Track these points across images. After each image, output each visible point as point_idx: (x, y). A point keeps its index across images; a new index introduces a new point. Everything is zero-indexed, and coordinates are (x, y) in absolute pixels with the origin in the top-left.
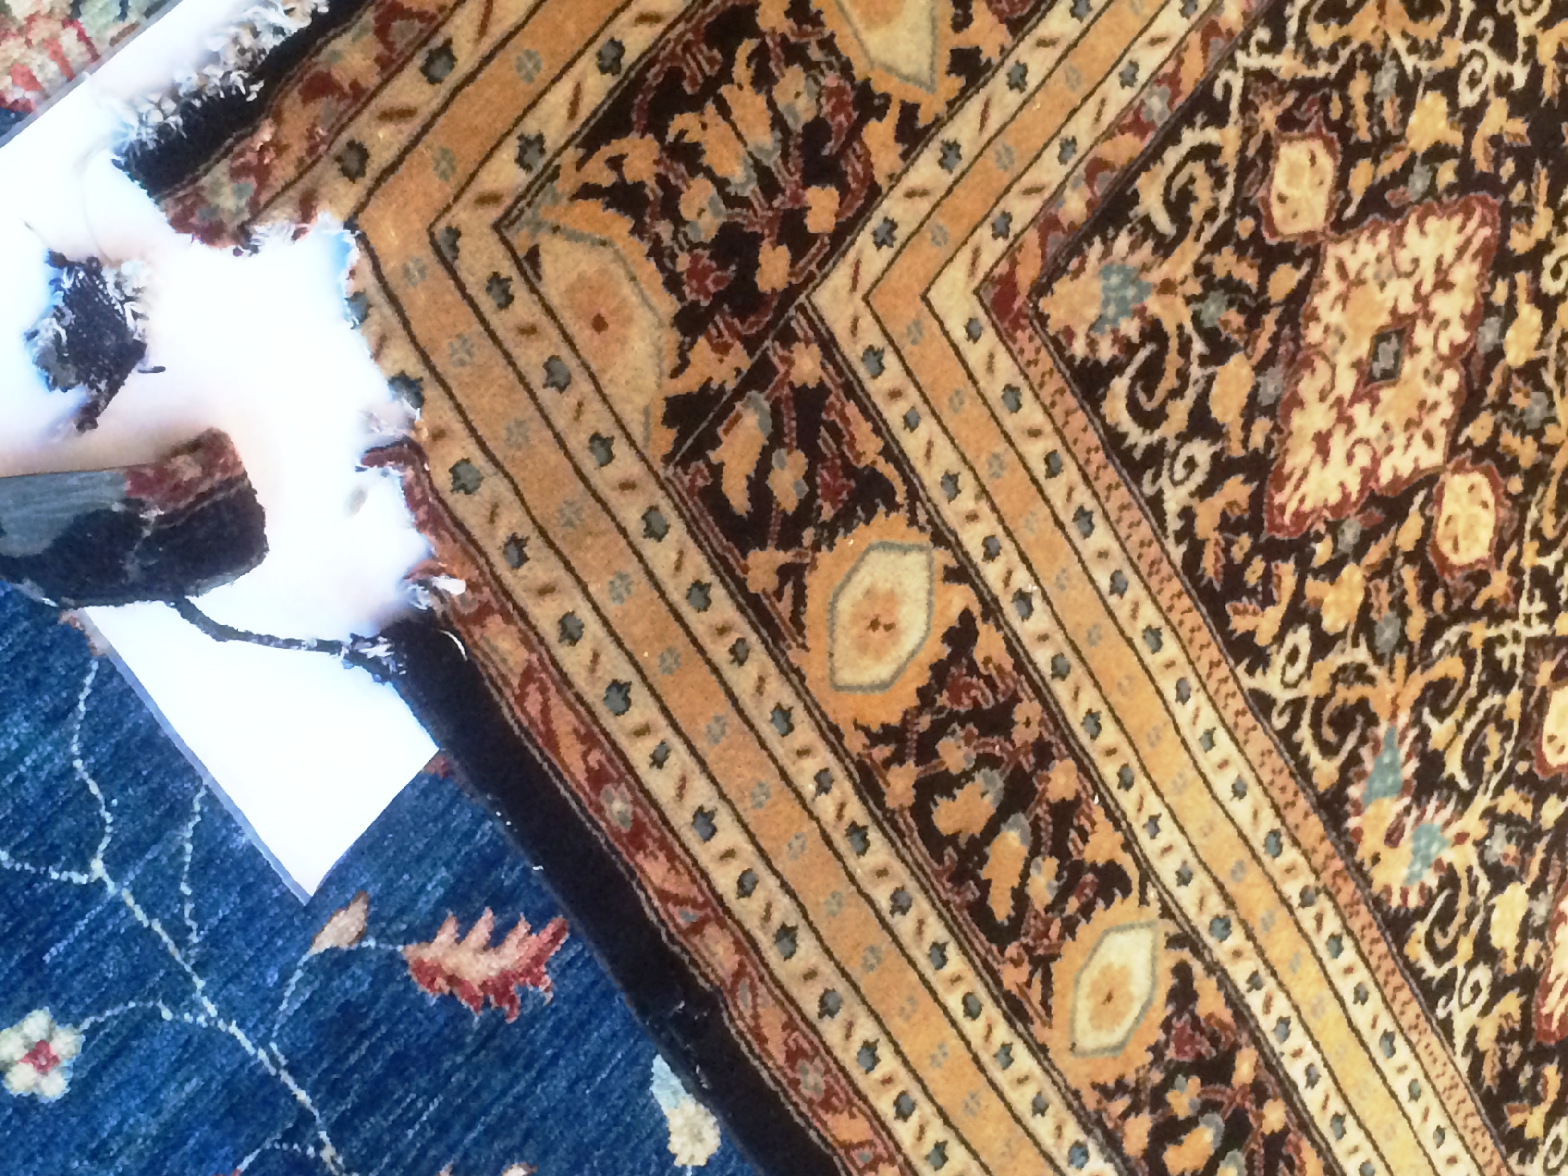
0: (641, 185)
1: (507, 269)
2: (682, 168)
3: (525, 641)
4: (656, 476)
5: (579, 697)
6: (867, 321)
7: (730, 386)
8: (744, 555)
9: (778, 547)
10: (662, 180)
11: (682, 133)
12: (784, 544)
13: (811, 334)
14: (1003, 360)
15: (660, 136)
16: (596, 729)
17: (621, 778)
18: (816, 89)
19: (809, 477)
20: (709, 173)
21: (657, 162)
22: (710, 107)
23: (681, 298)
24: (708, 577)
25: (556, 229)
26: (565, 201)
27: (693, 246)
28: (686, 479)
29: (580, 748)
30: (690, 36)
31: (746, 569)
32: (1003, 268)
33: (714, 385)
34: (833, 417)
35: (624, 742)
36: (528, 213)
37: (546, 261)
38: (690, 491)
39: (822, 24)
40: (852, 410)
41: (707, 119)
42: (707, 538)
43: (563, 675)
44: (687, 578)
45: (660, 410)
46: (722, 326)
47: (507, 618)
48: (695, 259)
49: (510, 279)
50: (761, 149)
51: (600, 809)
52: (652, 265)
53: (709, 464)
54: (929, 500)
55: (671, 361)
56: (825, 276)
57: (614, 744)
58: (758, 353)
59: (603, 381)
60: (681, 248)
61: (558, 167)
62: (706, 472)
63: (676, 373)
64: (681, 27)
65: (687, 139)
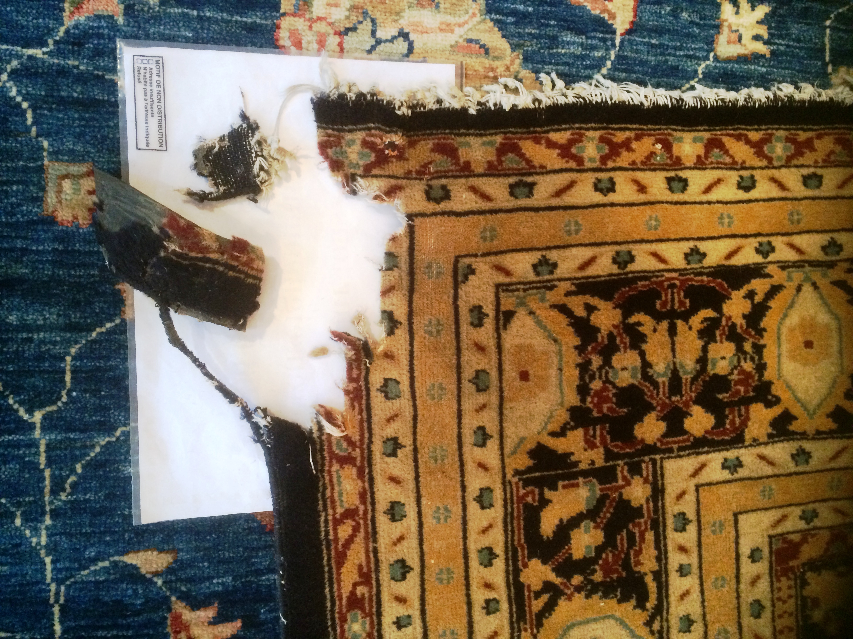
0: (598, 330)
1: (489, 309)
2: (627, 340)
3: (362, 496)
4: (504, 476)
5: (375, 551)
6: (690, 498)
7: (583, 466)
8: (530, 558)
9: (554, 570)
10: (611, 336)
11: (639, 324)
12: (558, 571)
13: (651, 478)
14: (764, 585)
15: (626, 315)
16: (373, 576)
17: (370, 615)
18: (735, 363)
19: (600, 550)
20: (642, 354)
21: (615, 327)
22: (665, 324)
23: (583, 400)
24: (499, 550)
25: (531, 313)
26: (547, 304)
27: (607, 381)
28: (522, 492)
29: (356, 577)
30: (677, 283)
31: (525, 566)
32: (796, 538)
33: (573, 458)
34: (636, 531)
35: (385, 596)
36: (521, 294)
37: (515, 324)
38: (521, 499)
39: (762, 337)
40: (650, 536)
41: (659, 328)
42: (513, 531)
43: (375, 533)
44: (486, 541)
45: (531, 445)
46: (598, 433)
47: (361, 475)
48: (604, 389)
49: (487, 315)
50: (682, 366)
51: (344, 620)
52: (577, 372)
53: (541, 494)
54: (667, 620)
55: (554, 426)
56: (680, 457)
57: (379, 593)
58: (611, 463)
59: (507, 405)
60: (600, 377)
61: (555, 286)
62: (537, 497)
63: (553, 434)
64: (675, 275)
65: (640, 329)
